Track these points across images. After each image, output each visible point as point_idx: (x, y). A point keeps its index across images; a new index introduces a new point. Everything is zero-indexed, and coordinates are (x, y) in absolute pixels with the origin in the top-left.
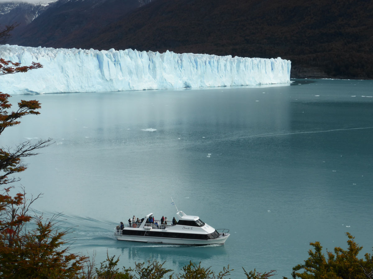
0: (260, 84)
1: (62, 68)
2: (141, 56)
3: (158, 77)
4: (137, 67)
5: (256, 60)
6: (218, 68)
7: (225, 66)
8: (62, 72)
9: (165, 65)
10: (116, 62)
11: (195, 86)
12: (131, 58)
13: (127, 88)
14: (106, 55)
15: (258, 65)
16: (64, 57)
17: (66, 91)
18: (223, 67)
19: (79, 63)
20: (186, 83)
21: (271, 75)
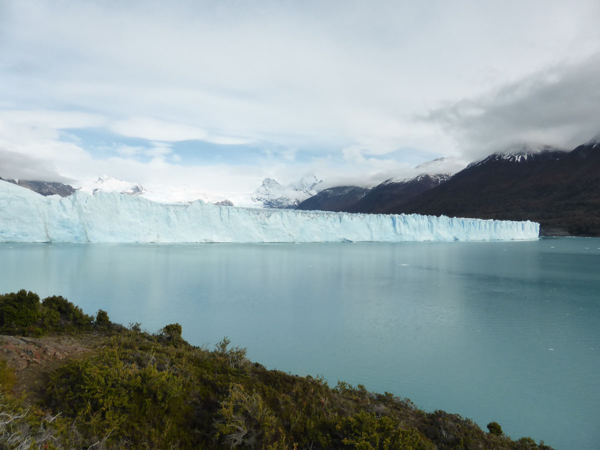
0: (513, 239)
1: (368, 226)
2: (423, 219)
3: (435, 233)
4: (420, 225)
5: (509, 222)
6: (479, 227)
7: (485, 226)
8: (368, 228)
9: (441, 225)
10: (405, 222)
11: (462, 239)
12: (416, 220)
13: (413, 240)
14: (398, 217)
15: (511, 226)
16: (370, 219)
17: (371, 241)
18: (483, 227)
19: (380, 222)
20: (455, 237)
21: (522, 233)
